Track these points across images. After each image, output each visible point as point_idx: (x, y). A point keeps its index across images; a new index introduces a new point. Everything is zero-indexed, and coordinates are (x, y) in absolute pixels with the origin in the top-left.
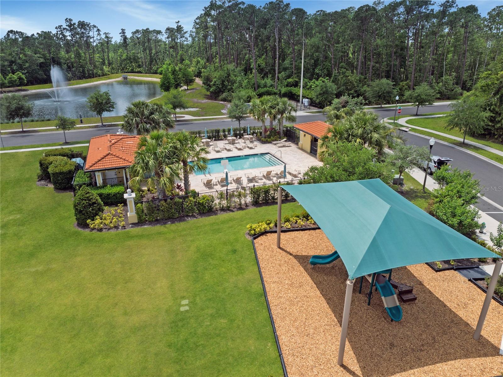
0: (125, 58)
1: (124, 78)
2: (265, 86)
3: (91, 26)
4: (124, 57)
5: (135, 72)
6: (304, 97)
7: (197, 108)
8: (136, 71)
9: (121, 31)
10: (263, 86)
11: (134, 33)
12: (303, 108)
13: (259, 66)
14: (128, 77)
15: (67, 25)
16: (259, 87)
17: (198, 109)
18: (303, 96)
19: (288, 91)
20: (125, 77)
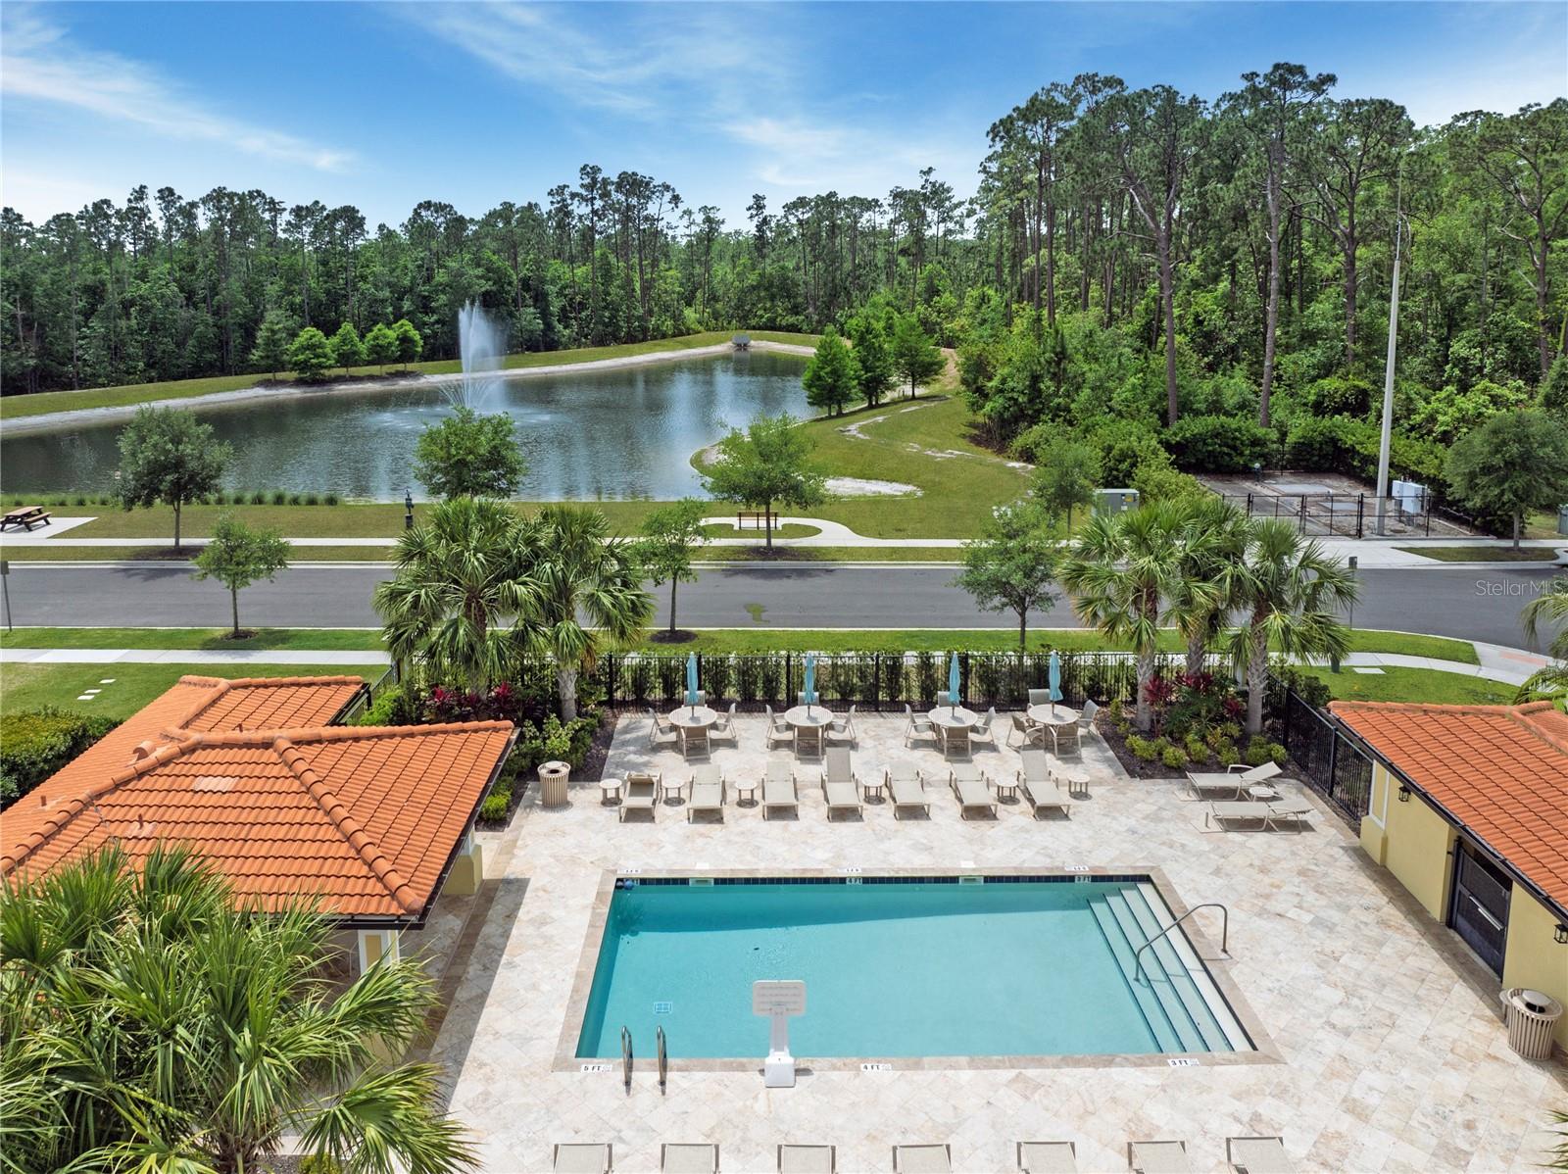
0: (755, 283)
1: (739, 345)
2: (1216, 407)
3: (655, 187)
4: (752, 279)
5: (780, 329)
6: (1399, 469)
7: (907, 483)
8: (784, 323)
9: (751, 201)
10: (1202, 407)
11: (790, 208)
12: (1391, 523)
13: (1199, 322)
14: (752, 343)
15: (582, 186)
16: (1185, 407)
17: (909, 488)
18: (1391, 465)
19: (1321, 433)
20: (742, 342)
